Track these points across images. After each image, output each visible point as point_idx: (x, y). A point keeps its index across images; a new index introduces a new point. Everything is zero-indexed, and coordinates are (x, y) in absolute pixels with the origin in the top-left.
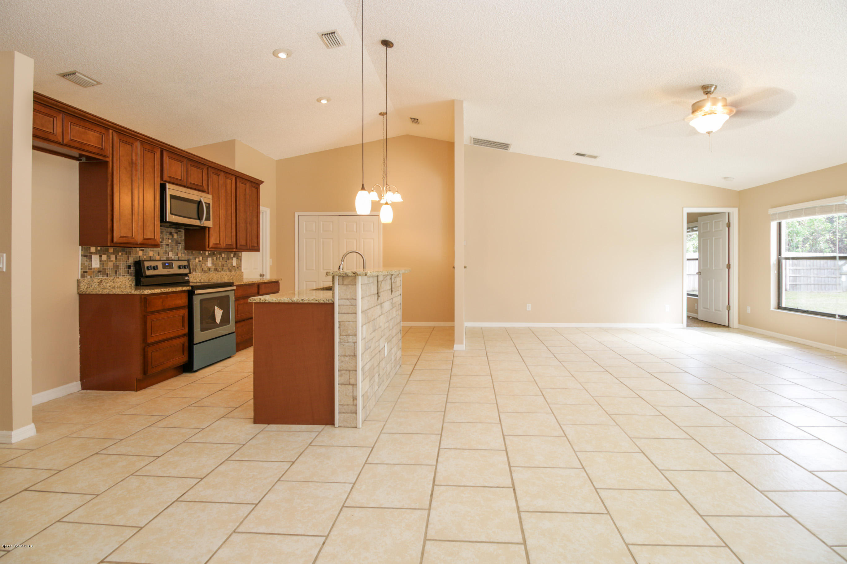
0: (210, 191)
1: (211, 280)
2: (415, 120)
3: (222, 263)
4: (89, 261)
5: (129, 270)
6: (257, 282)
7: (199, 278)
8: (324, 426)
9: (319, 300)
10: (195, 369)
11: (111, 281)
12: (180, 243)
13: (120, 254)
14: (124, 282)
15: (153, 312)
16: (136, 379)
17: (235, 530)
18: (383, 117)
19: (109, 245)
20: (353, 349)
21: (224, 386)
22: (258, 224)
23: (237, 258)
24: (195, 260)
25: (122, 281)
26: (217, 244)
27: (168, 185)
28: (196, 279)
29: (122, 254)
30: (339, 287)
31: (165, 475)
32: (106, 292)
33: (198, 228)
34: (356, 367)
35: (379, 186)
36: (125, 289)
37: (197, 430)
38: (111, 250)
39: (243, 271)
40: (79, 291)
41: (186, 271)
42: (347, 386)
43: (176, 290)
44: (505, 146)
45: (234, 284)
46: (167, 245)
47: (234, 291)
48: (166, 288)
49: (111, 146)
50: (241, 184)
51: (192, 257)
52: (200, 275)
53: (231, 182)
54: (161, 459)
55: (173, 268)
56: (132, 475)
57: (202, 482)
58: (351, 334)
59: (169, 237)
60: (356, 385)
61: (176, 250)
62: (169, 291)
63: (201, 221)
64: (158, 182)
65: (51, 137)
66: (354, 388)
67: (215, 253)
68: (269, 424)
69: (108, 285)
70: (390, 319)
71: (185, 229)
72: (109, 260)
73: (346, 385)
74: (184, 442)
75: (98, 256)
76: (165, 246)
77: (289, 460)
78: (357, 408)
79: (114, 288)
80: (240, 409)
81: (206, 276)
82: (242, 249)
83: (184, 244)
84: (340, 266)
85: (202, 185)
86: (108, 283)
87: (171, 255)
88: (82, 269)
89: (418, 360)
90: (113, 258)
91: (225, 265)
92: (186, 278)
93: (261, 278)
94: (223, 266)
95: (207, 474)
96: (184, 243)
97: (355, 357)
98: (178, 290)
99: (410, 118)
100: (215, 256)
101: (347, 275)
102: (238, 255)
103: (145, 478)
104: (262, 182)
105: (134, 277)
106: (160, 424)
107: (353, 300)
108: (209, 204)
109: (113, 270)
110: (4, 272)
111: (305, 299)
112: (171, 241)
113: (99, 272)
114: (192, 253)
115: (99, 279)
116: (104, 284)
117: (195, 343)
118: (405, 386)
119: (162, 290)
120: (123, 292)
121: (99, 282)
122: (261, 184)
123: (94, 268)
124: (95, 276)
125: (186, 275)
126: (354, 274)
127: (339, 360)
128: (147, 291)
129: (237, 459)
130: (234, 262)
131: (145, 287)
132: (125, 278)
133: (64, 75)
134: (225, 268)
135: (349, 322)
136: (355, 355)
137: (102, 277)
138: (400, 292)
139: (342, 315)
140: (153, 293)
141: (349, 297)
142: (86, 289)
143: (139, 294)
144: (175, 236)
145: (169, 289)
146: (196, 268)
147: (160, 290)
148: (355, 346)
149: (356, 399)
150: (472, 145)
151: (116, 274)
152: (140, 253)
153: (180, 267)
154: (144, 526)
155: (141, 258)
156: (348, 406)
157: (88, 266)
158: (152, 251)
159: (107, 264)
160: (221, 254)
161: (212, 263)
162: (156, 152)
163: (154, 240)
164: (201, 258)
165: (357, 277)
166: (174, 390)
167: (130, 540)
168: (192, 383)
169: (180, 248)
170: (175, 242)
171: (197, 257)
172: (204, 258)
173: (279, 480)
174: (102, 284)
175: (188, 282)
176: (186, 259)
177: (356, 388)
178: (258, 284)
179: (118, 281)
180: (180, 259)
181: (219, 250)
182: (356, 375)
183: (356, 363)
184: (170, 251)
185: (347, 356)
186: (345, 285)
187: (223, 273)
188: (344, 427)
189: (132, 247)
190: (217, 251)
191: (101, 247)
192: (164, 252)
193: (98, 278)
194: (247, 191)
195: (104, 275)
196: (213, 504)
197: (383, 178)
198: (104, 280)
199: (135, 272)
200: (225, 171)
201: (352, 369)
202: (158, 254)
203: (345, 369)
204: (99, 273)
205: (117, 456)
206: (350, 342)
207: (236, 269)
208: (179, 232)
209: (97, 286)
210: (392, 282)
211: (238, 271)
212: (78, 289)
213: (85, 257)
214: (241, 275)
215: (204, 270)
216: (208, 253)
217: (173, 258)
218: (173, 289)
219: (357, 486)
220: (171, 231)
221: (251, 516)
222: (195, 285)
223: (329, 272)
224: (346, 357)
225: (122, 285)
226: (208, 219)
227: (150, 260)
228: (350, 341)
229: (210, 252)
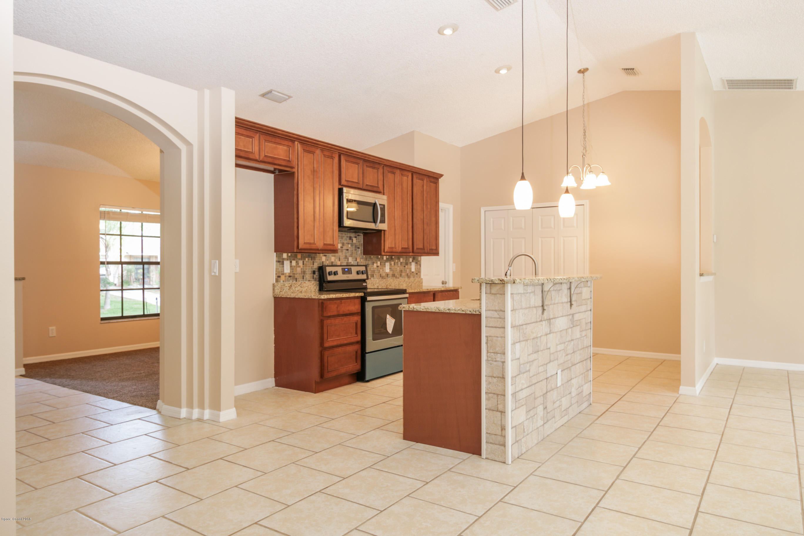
0: (385, 191)
1: (388, 286)
2: (630, 71)
3: (400, 269)
4: (282, 267)
5: (314, 275)
6: (432, 290)
7: (377, 285)
8: (471, 454)
9: (465, 310)
10: (367, 379)
11: (299, 286)
12: (359, 248)
13: (307, 259)
14: (310, 287)
15: (329, 317)
16: (314, 381)
17: (357, 527)
18: (584, 75)
19: (295, 251)
20: (502, 370)
21: (388, 399)
22: (436, 224)
23: (417, 263)
24: (373, 265)
25: (308, 286)
26: (392, 248)
27: (345, 190)
28: (374, 286)
29: (308, 260)
30: (486, 297)
31: (317, 469)
32: (293, 296)
33: (375, 231)
34: (504, 391)
35: (579, 168)
36: (310, 293)
37: (353, 436)
38: (299, 256)
39: (422, 277)
40: (274, 294)
41: (364, 277)
42: (494, 412)
43: (349, 296)
44: (787, 84)
45: (407, 292)
46: (347, 250)
47: (407, 299)
48: (341, 294)
49: (296, 157)
50: (417, 180)
51: (370, 263)
52: (377, 281)
53: (407, 180)
54: (317, 454)
55: (352, 274)
56: (293, 463)
57: (343, 481)
58: (499, 352)
59: (349, 242)
60: (505, 412)
61: (356, 255)
62: (343, 297)
63: (376, 224)
64: (337, 187)
65: (251, 156)
66: (503, 416)
67: (393, 257)
68: (417, 443)
69: (297, 289)
70: (567, 340)
71: (363, 233)
72: (297, 265)
73: (494, 410)
74: (339, 444)
75: (288, 262)
76: (345, 251)
77: (424, 479)
78: (505, 440)
79: (301, 292)
80: (395, 423)
81: (384, 282)
82: (418, 253)
83: (362, 249)
84: (506, 272)
85: (377, 186)
86: (297, 288)
87: (351, 260)
88: (276, 274)
89: (619, 400)
90: (301, 263)
91: (403, 271)
92: (364, 284)
93: (444, 285)
94: (401, 271)
95: (349, 475)
96: (363, 247)
97: (504, 379)
98: (351, 296)
99: (623, 69)
100: (393, 261)
101: (493, 283)
102: (417, 259)
103: (302, 468)
104: (442, 176)
105: (318, 282)
106: (325, 425)
107: (501, 312)
108: (384, 205)
109: (301, 275)
110: (216, 276)
111: (451, 309)
112: (351, 246)
113: (290, 276)
114: (370, 258)
115: (289, 284)
116: (294, 288)
117: (367, 351)
118: (586, 429)
119: (337, 295)
120: (305, 296)
121: (289, 287)
122: (440, 178)
123: (286, 273)
124: (286, 280)
125: (364, 281)
126: (500, 282)
127: (486, 381)
128: (323, 296)
129: (378, 468)
130: (413, 267)
131: (325, 293)
132: (310, 283)
133: (263, 95)
134: (403, 274)
135: (497, 338)
136: (504, 377)
137: (292, 282)
138: (590, 306)
139: (490, 328)
140: (329, 298)
141: (497, 308)
142: (279, 292)
143: (317, 299)
144: (355, 240)
145: (343, 294)
146: (374, 274)
147: (335, 295)
148: (504, 367)
149: (505, 429)
150: (728, 90)
151: (303, 279)
152: (324, 259)
153: (358, 273)
154: (291, 505)
155: (324, 263)
156: (496, 436)
157: (281, 272)
158: (334, 256)
159: (296, 269)
160: (399, 259)
161: (390, 269)
162: (334, 157)
163: (333, 245)
164: (379, 263)
165: (506, 285)
166: (346, 396)
167: (278, 513)
168: (362, 392)
169: (359, 252)
170: (354, 247)
171: (376, 262)
172: (382, 264)
173: (408, 496)
174: (291, 288)
175: (366, 288)
176: (365, 264)
177: (505, 416)
178: (433, 292)
179: (305, 286)
180: (359, 264)
181: (397, 254)
182: (504, 400)
183: (505, 386)
184: (350, 256)
185: (495, 377)
186: (493, 294)
187: (401, 279)
188: (492, 460)
189: (316, 253)
190: (393, 255)
191: (292, 253)
192: (344, 257)
193: (289, 282)
194: (425, 187)
195: (294, 280)
196: (347, 501)
197: (583, 156)
198: (294, 285)
199: (319, 277)
200: (401, 168)
201: (500, 394)
202: (339, 259)
203: (493, 392)
204: (290, 278)
205: (287, 446)
206: (498, 361)
207: (415, 275)
208: (358, 237)
209: (288, 290)
210: (572, 293)
211: (417, 277)
212: (273, 293)
213: (279, 263)
214: (421, 282)
215: (381, 275)
216: (386, 258)
217: (352, 263)
218: (347, 294)
219: (481, 520)
220: (351, 236)
221: (373, 520)
222: (373, 291)
223: (475, 279)
224: (493, 378)
225: (308, 290)
226: (382, 221)
227: (332, 266)
228: (498, 359)
229: (388, 257)
